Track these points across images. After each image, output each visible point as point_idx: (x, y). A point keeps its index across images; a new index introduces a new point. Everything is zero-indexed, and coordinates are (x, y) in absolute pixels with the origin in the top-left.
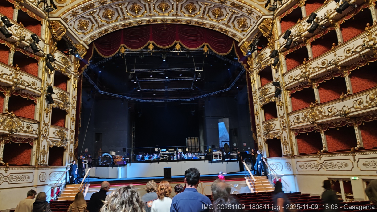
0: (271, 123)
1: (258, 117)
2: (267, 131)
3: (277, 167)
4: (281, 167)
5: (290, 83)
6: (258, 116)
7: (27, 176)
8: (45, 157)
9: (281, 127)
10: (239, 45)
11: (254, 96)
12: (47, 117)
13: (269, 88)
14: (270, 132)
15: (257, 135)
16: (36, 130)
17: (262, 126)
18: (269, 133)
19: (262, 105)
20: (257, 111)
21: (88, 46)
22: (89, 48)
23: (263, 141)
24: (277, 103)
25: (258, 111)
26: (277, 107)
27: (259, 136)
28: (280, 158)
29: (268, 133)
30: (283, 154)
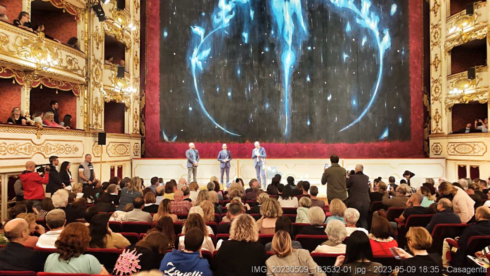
1: (439, 68)
7: (74, 147)
8: (99, 117)
11: (434, 32)
12: (98, 48)
15: (432, 98)
16: (82, 68)
17: (445, 83)
19: (452, 47)
20: (436, 58)
23: (444, 107)
25: (439, 57)
27: (436, 99)
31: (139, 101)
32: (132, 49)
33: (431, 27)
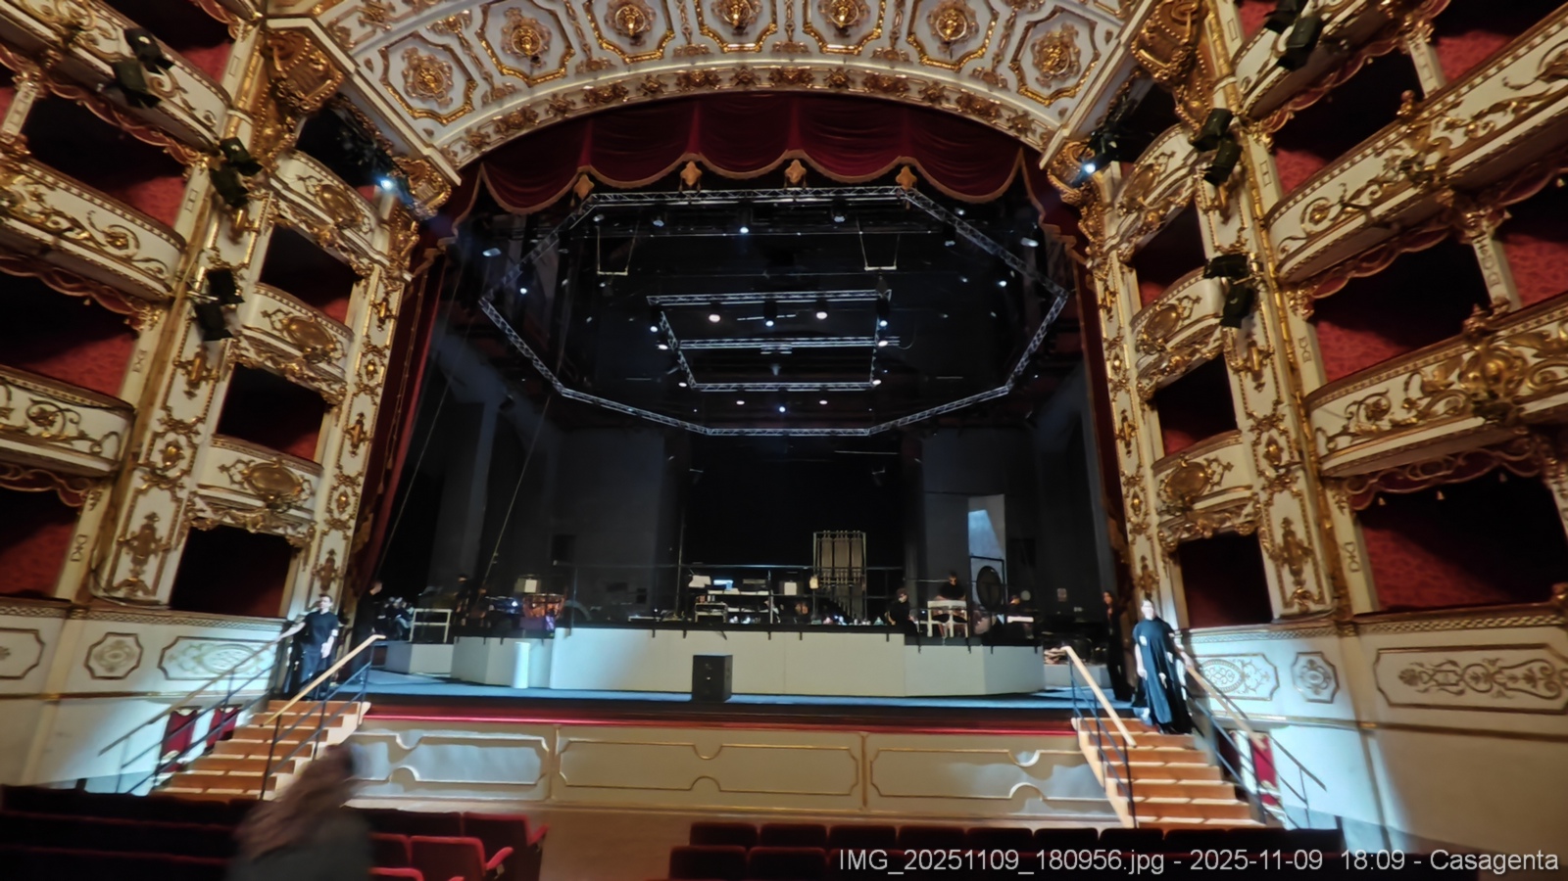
0: (1200, 460)
1: (1133, 448)
2: (1182, 497)
3: (1243, 676)
4: (1266, 676)
5: (1311, 238)
6: (1133, 441)
9: (1261, 473)
10: (1042, 165)
11: (1112, 357)
13: (1185, 303)
14: (1199, 506)
15: (1129, 526)
17: (1151, 483)
18: (1190, 509)
19: (1153, 390)
20: (1125, 419)
21: (461, 172)
22: (462, 182)
23: (1158, 549)
24: (1233, 363)
25: (1130, 418)
26: (1233, 379)
27: (1140, 529)
28: (1262, 629)
29: (1186, 509)
30: (1277, 608)
31: (350, 533)
32: (345, 407)
33: (1105, 345)
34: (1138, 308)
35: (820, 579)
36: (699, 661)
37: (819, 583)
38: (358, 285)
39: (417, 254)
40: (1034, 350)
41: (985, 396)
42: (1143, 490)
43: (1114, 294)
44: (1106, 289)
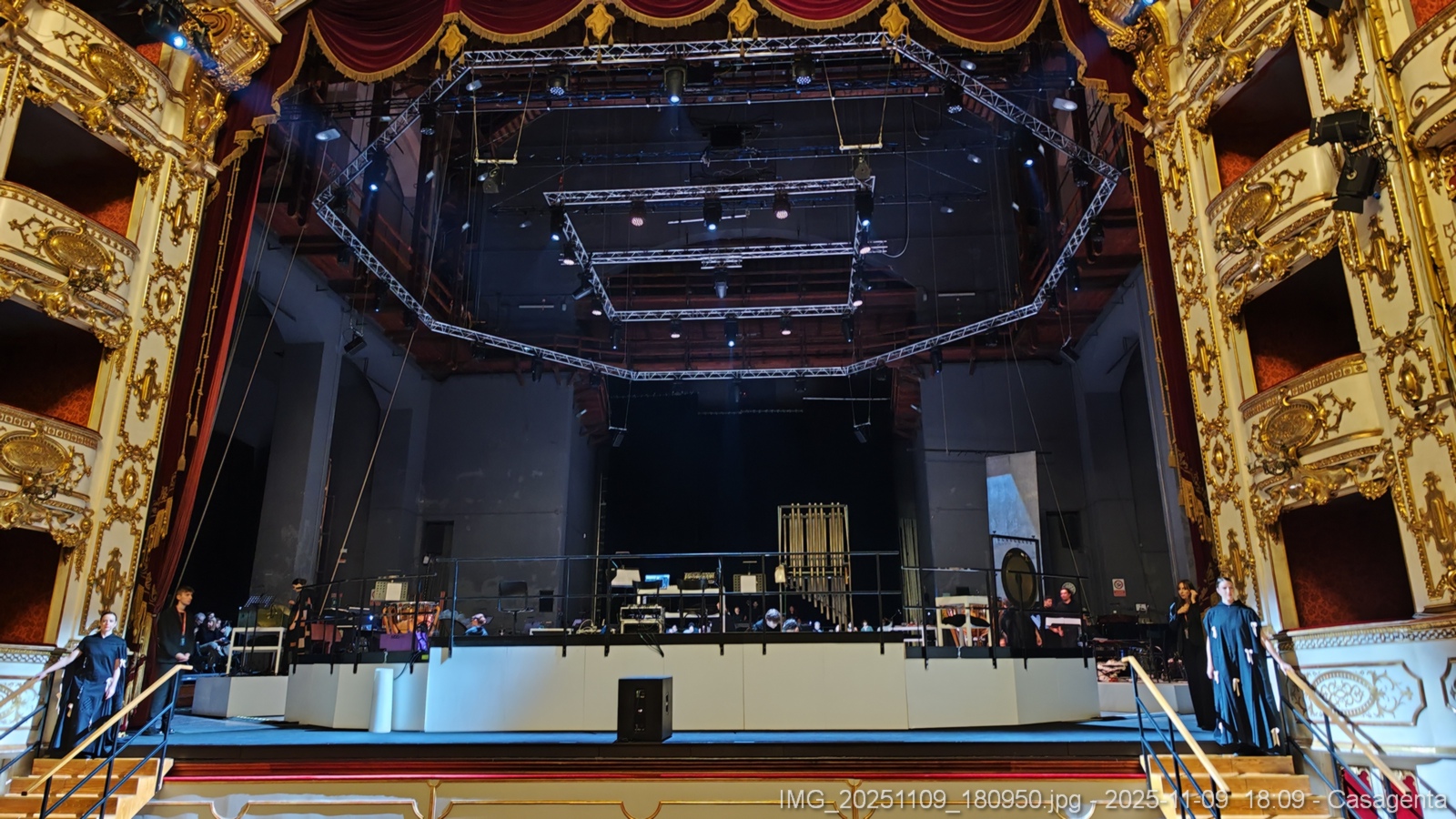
0: (1309, 396)
1: (1214, 381)
2: (1284, 449)
3: (1376, 694)
4: (1408, 693)
6: (1214, 373)
9: (1394, 412)
11: (1182, 258)
13: (1284, 180)
14: (1306, 460)
15: (1210, 490)
17: (1239, 430)
18: (1296, 464)
20: (1201, 343)
21: (282, 24)
22: (284, 37)
23: (1252, 521)
24: (1349, 263)
25: (1208, 342)
26: (1353, 284)
27: (1226, 493)
28: (1398, 627)
29: (1291, 464)
31: (141, 526)
32: (129, 352)
33: (1172, 242)
34: (1216, 189)
35: (788, 570)
36: (626, 686)
37: (787, 575)
38: (142, 182)
39: (223, 139)
40: (1072, 253)
41: (1005, 318)
42: (1228, 439)
43: (1183, 172)
44: (1173, 164)
